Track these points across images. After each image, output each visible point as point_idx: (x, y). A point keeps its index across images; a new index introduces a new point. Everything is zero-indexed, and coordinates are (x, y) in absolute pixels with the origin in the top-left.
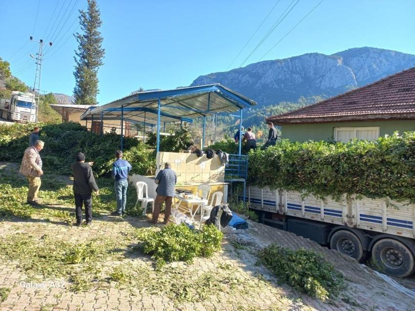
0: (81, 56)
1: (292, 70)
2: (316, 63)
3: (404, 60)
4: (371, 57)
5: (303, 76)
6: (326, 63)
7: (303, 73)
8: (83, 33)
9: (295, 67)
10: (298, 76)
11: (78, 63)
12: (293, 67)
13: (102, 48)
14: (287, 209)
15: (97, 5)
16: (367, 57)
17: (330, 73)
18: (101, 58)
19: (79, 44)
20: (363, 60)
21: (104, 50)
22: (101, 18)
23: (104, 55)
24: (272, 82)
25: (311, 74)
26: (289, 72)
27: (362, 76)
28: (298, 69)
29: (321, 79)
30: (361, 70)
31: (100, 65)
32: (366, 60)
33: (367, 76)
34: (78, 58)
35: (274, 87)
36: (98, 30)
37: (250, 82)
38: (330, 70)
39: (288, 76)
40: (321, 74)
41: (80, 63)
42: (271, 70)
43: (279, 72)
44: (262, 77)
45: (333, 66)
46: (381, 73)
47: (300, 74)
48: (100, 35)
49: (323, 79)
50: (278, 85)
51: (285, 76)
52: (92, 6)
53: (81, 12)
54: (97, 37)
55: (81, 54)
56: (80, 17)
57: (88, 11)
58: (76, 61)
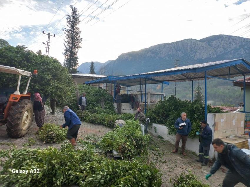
0: (68, 42)
1: (177, 49)
2: (191, 44)
3: (244, 41)
4: (224, 40)
5: (184, 52)
6: (197, 44)
7: (183, 50)
8: (68, 28)
9: (178, 47)
10: (180, 52)
11: (66, 47)
12: (177, 47)
13: (81, 37)
15: (77, 11)
16: (222, 40)
17: (200, 50)
18: (80, 44)
19: (66, 35)
20: (220, 43)
21: (82, 39)
23: (81, 42)
24: (165, 56)
25: (189, 51)
26: (175, 50)
27: (219, 52)
28: (180, 48)
29: (194, 54)
30: (219, 48)
31: (79, 48)
32: (221, 42)
33: (222, 51)
34: (66, 44)
35: (166, 59)
36: (78, 26)
37: (152, 56)
38: (200, 48)
39: (174, 52)
40: (194, 51)
41: (67, 47)
42: (164, 49)
43: (169, 50)
44: (159, 53)
45: (201, 46)
46: (231, 50)
47: (182, 51)
48: (79, 30)
49: (195, 54)
50: (168, 57)
51: (173, 52)
52: (74, 12)
53: (67, 16)
54: (77, 31)
56: (67, 19)
57: (72, 15)
58: (65, 46)
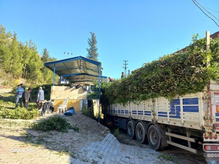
8: (89, 48)
13: (97, 53)
14: (118, 113)
15: (95, 35)
19: (88, 53)
22: (97, 40)
23: (98, 56)
36: (96, 45)
48: (96, 48)
52: (93, 36)
55: (88, 57)
56: (88, 41)
57: (92, 38)
